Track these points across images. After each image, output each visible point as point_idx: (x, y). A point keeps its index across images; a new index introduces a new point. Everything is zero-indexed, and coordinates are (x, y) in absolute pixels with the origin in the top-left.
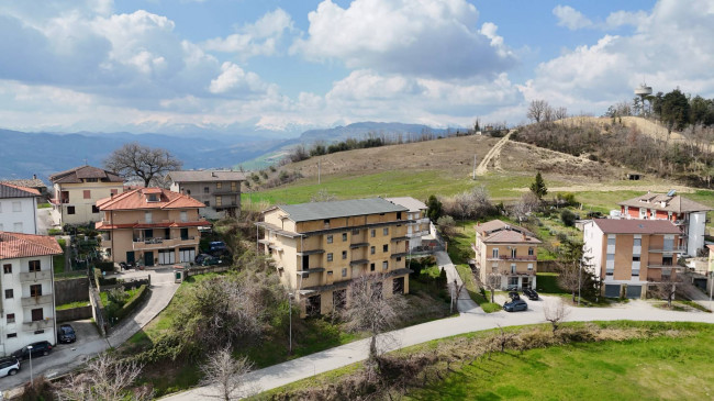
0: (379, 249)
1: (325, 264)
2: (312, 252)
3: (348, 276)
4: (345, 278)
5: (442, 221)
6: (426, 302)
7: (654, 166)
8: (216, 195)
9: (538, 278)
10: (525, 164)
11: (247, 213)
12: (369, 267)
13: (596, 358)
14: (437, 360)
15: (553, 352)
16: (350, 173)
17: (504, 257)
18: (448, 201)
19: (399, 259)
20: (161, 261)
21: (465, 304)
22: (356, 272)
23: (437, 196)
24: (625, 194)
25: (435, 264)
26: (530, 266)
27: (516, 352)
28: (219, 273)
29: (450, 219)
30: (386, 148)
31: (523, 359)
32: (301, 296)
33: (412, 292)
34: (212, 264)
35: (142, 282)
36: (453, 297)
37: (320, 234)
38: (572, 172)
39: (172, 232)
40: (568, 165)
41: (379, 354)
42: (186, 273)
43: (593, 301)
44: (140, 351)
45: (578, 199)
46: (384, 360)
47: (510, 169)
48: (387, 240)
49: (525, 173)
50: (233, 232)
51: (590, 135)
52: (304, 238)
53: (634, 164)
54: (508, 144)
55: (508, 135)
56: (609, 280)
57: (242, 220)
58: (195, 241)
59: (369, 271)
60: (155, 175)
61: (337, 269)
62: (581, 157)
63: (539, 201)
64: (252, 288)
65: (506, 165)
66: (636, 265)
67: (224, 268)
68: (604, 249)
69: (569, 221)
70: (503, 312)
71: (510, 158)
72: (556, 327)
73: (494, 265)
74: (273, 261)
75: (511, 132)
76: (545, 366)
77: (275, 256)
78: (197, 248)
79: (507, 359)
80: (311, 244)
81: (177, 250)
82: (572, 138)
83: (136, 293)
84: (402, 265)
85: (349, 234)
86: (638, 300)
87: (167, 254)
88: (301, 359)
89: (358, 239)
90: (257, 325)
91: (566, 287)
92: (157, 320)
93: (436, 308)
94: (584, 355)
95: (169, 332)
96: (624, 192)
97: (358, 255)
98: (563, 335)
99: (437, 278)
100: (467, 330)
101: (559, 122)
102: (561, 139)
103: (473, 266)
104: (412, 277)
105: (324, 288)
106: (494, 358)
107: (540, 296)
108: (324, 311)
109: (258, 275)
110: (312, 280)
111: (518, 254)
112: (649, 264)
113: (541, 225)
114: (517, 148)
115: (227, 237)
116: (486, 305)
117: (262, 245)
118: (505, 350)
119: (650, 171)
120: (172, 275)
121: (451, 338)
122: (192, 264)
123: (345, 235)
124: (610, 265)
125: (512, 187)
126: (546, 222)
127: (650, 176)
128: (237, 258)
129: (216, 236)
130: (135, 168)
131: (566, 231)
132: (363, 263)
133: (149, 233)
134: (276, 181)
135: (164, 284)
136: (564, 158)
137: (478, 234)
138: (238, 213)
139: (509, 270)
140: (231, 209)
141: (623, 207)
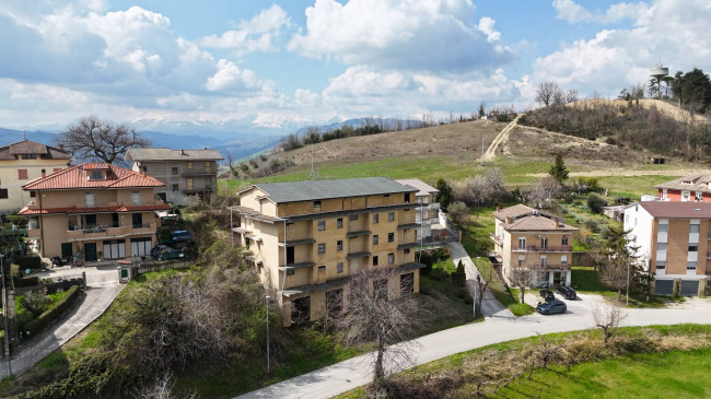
0: (383, 238)
1: (315, 257)
2: (299, 242)
3: (345, 272)
4: (340, 275)
5: (453, 207)
6: (442, 303)
7: (680, 148)
8: (187, 177)
9: (574, 274)
10: (537, 149)
11: (223, 198)
12: (371, 260)
13: (662, 374)
14: (462, 382)
15: (608, 368)
16: (346, 160)
17: (534, 248)
18: (459, 185)
19: (407, 251)
20: (107, 254)
21: (488, 305)
22: (355, 266)
23: (446, 180)
24: (652, 179)
25: (448, 257)
26: (564, 258)
27: (562, 368)
28: (179, 270)
29: (463, 205)
30: (385, 135)
31: (573, 378)
32: (284, 298)
33: (423, 292)
34: (171, 259)
35: (74, 282)
36: (476, 298)
37: (308, 219)
38: (589, 157)
39: (121, 218)
40: (584, 150)
41: (387, 376)
42: (135, 271)
43: (643, 300)
44: (50, 381)
45: (601, 184)
46: (394, 385)
47: (521, 155)
48: (392, 227)
49: (537, 159)
50: (204, 220)
51: (606, 117)
52: (288, 224)
53: (657, 147)
54: (516, 129)
55: (516, 120)
56: (661, 275)
57: (216, 206)
58: (151, 230)
59: (371, 266)
60: (119, 155)
61: (331, 263)
62: (598, 141)
63: (559, 187)
64: (216, 289)
65: (516, 151)
66: (693, 257)
67: (187, 264)
68: (655, 237)
69: (596, 207)
70: (536, 315)
71: (520, 143)
72: (609, 335)
73: (521, 258)
74: (251, 254)
75: (520, 116)
76: (601, 388)
77: (254, 248)
78: (154, 239)
79: (552, 379)
80: (297, 232)
81: (128, 241)
82: (587, 120)
83: (62, 297)
84: (411, 258)
85: (345, 219)
86: (695, 298)
87: (114, 246)
88: (283, 384)
89: (356, 226)
90: (220, 339)
91: (609, 283)
92: (85, 335)
93: (454, 312)
94: (647, 371)
95: (95, 352)
96: (650, 176)
97: (357, 245)
98: (617, 344)
99: (453, 274)
100: (498, 339)
101: (571, 104)
102: (575, 123)
103: (493, 259)
104: (423, 272)
105: (315, 287)
106: (536, 376)
107: (578, 295)
108: (313, 317)
109: (227, 272)
110: (299, 278)
111: (550, 244)
112: (708, 255)
113: (565, 212)
114: (527, 133)
115: (198, 226)
116: (514, 306)
117: (238, 235)
118: (548, 366)
119: (676, 155)
120: (115, 272)
121: (478, 351)
122: (143, 258)
123: (340, 220)
124: (662, 256)
125: (525, 173)
126: (570, 209)
127: (676, 160)
128: (203, 250)
129: (181, 223)
130: (94, 148)
131: (596, 218)
132: (363, 255)
133: (90, 219)
134: (266, 171)
135: (104, 285)
136: (578, 143)
137: (498, 222)
138: (213, 199)
139: (539, 262)
140: (205, 194)
141: (661, 190)
